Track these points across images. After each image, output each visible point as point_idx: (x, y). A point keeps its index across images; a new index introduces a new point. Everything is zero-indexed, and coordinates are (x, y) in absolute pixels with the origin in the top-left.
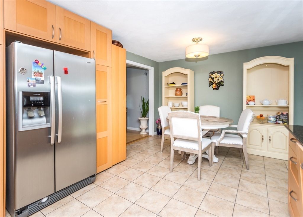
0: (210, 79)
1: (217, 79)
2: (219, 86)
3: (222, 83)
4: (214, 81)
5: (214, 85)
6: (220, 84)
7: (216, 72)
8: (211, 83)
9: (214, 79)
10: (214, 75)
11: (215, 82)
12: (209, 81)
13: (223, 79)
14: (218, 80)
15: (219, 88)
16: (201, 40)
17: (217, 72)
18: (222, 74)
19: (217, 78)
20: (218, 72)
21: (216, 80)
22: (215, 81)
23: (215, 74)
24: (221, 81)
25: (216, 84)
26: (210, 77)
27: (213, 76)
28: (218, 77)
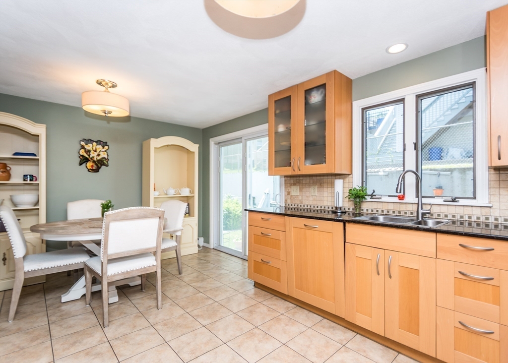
0: (82, 152)
1: (96, 154)
2: (99, 165)
3: (105, 162)
4: (91, 156)
5: (89, 164)
6: (102, 164)
7: (94, 141)
8: (84, 160)
9: (91, 153)
10: (90, 145)
11: (91, 158)
12: (81, 155)
13: (108, 155)
14: (99, 155)
15: (100, 170)
16: (114, 86)
17: (97, 142)
18: (106, 147)
19: (96, 151)
20: (99, 142)
21: (93, 154)
22: (93, 157)
23: (92, 144)
24: (104, 158)
25: (94, 162)
26: (83, 147)
27: (89, 147)
28: (98, 151)
